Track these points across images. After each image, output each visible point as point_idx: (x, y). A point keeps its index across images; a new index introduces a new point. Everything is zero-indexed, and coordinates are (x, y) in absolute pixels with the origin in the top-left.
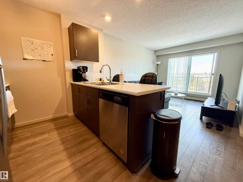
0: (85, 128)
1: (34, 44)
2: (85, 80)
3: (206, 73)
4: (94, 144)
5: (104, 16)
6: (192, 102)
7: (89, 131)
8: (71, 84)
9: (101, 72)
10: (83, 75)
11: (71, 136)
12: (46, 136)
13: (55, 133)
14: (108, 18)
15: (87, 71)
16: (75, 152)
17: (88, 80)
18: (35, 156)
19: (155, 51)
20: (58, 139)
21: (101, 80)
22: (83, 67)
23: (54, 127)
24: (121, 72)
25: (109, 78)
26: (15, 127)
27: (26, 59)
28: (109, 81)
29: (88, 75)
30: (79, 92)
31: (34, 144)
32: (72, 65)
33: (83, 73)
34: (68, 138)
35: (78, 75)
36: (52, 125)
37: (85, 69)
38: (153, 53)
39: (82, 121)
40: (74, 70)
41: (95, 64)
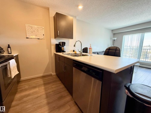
0: (62, 86)
1: (33, 28)
2: (64, 51)
3: (149, 46)
4: (68, 102)
5: (78, 6)
6: (144, 69)
7: (65, 89)
8: (55, 54)
9: (74, 46)
10: (62, 48)
11: (52, 91)
12: (37, 89)
13: (43, 88)
14: (80, 7)
15: (65, 45)
16: (55, 107)
17: (65, 52)
18: (27, 107)
19: (112, 30)
20: (44, 93)
21: (74, 51)
22: (63, 42)
23: (42, 83)
24: (90, 46)
25: (80, 50)
26: (21, 80)
27: (28, 38)
28: (80, 53)
29: (65, 48)
30: (59, 60)
31: (29, 95)
32: (55, 41)
33: (62, 46)
34: (51, 93)
35: (59, 48)
36: (42, 81)
37: (64, 44)
38: (111, 31)
39: (61, 80)
40: (56, 45)
41: (70, 40)
